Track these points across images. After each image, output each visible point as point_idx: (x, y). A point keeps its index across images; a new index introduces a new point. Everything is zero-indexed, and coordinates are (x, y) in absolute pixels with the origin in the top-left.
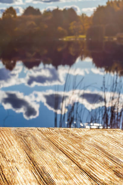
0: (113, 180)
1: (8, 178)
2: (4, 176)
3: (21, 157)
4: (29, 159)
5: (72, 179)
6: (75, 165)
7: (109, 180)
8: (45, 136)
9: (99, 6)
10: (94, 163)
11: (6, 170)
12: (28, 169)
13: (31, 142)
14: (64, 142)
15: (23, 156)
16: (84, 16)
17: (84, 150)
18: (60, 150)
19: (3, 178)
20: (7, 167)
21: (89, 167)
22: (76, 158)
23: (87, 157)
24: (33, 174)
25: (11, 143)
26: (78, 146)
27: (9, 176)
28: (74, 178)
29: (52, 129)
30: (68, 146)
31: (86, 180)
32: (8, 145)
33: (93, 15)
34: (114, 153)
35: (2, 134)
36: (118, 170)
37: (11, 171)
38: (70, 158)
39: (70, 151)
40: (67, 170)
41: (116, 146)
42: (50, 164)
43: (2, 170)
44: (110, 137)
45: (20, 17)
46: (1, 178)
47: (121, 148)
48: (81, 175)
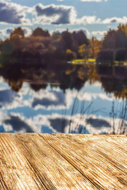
0: (117, 188)
1: (8, 185)
2: (5, 183)
3: (22, 163)
4: (30, 165)
5: (75, 186)
6: (77, 172)
7: (113, 187)
8: (47, 142)
9: (110, 30)
10: (97, 169)
11: (7, 177)
12: (30, 175)
13: (33, 148)
14: (66, 148)
15: (24, 162)
16: (94, 39)
17: (86, 156)
18: (62, 156)
19: (4, 185)
20: (7, 174)
21: (92, 174)
22: (78, 164)
23: (90, 163)
24: (34, 181)
25: (12, 149)
26: (81, 152)
27: (9, 183)
28: (76, 185)
29: (54, 135)
30: (71, 152)
31: (89, 187)
32: (8, 151)
33: (104, 39)
34: (118, 159)
35: (2, 140)
36: (122, 177)
37: (12, 178)
38: (73, 164)
39: (73, 158)
40: (69, 177)
41: (120, 152)
42: (52, 171)
43: (2, 177)
44: (114, 143)
45: (28, 38)
46: (1, 185)
47: (125, 154)
48: (83, 181)
